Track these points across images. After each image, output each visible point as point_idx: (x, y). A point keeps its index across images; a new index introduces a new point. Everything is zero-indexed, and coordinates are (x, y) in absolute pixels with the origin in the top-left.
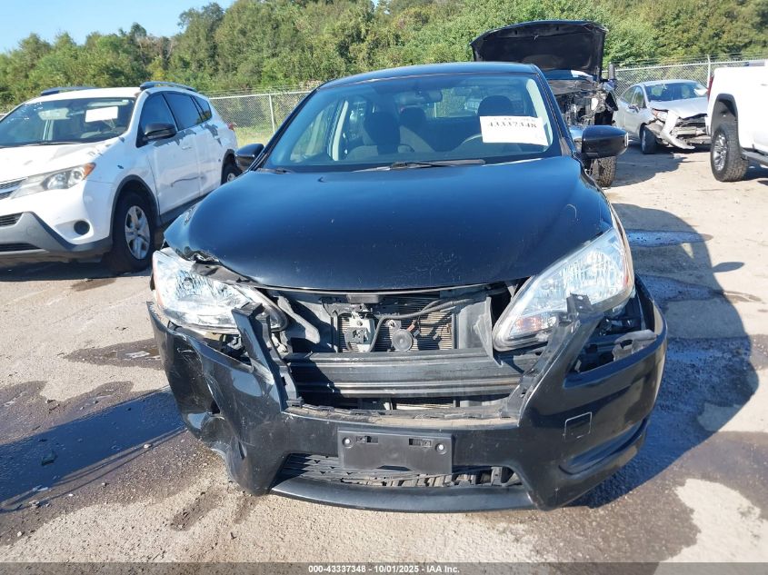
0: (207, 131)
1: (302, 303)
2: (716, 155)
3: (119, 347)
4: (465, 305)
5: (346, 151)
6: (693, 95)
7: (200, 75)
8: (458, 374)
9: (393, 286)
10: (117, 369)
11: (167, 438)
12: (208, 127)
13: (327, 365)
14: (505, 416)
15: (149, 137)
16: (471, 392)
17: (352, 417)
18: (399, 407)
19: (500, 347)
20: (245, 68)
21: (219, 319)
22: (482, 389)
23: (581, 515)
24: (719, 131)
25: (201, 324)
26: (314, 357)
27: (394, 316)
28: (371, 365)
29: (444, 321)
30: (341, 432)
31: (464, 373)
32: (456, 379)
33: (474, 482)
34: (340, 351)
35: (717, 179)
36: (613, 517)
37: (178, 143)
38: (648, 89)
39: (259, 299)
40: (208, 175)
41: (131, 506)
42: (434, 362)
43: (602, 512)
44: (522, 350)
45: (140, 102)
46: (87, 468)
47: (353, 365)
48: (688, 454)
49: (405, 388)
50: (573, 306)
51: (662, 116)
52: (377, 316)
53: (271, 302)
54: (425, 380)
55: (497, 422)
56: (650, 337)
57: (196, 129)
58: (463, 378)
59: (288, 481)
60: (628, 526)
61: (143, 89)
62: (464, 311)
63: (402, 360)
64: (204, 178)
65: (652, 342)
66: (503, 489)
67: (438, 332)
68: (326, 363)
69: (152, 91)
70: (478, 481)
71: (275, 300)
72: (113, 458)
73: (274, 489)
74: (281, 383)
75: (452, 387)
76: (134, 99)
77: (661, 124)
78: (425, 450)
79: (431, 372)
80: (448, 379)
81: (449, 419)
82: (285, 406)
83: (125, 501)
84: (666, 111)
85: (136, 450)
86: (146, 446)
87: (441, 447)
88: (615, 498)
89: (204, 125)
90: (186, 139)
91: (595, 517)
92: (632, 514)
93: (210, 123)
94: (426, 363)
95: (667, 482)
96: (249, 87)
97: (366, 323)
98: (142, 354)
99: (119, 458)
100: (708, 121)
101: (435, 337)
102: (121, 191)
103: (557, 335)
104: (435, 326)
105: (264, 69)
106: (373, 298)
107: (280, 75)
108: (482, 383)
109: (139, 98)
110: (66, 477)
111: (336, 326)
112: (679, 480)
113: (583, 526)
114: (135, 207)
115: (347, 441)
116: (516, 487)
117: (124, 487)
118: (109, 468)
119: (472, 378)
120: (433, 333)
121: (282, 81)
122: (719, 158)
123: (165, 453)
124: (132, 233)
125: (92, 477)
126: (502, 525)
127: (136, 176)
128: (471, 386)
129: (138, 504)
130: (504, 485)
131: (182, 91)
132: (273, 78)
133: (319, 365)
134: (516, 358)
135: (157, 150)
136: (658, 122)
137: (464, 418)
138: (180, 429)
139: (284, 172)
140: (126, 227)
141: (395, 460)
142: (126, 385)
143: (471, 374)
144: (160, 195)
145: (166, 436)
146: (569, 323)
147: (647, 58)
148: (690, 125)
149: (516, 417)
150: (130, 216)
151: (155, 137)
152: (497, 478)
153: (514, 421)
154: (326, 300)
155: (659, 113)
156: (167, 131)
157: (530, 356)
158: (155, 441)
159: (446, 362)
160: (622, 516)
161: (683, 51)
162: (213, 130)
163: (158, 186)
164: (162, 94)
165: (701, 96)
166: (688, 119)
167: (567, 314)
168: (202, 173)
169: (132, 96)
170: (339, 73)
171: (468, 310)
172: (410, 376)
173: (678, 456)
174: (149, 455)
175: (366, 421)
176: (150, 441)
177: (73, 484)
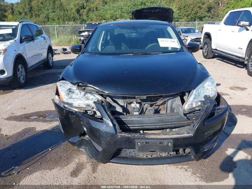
0: (42, 38)
1: (114, 99)
2: (204, 51)
3: (25, 115)
4: (171, 99)
5: (103, 47)
6: (194, 32)
7: (26, 17)
8: (169, 121)
9: (152, 93)
10: (27, 123)
11: (57, 146)
12: (42, 37)
13: (125, 119)
14: (188, 133)
15: (25, 40)
16: (173, 126)
17: (139, 136)
18: (145, 132)
19: (185, 112)
20: (42, 16)
21: (86, 105)
22: (176, 125)
23: (202, 162)
24: (205, 43)
25: (79, 107)
26: (121, 117)
27: (148, 103)
28: (141, 119)
29: (162, 104)
30: (137, 141)
31: (172, 120)
32: (168, 122)
33: (176, 154)
34: (126, 115)
35: (204, 58)
36: (211, 162)
37: (34, 42)
38: (181, 29)
39: (100, 98)
40: (43, 54)
41: (53, 170)
42: (162, 117)
43: (208, 160)
44: (190, 113)
45: (20, 27)
46: (30, 159)
47: (135, 119)
48: (225, 141)
49: (152, 126)
50: (206, 99)
51: (186, 38)
52: (142, 103)
53: (104, 99)
54: (158, 123)
55: (186, 135)
56: (225, 107)
57: (39, 37)
58: (170, 122)
59: (115, 158)
60: (217, 164)
61: (20, 22)
62: (170, 101)
63: (151, 117)
64: (42, 55)
65: (225, 109)
66: (184, 156)
67: (160, 107)
68: (125, 118)
69: (24, 23)
70: (177, 154)
71: (105, 98)
72: (39, 154)
73: (111, 161)
74: (114, 125)
75: (167, 125)
76: (18, 26)
77: (186, 40)
78: (165, 145)
79: (161, 120)
80: (166, 122)
81: (171, 135)
82: (116, 133)
83: (50, 169)
84: (188, 36)
85: (46, 151)
86: (50, 149)
87: (169, 144)
88: (210, 156)
89: (41, 36)
90: (36, 41)
91: (206, 162)
92: (216, 160)
93: (43, 35)
94: (159, 118)
95: (223, 150)
96: (44, 23)
97: (138, 105)
98: (35, 117)
99: (42, 154)
100: (202, 40)
101: (159, 109)
102: (16, 59)
103: (203, 108)
104: (159, 106)
105: (50, 17)
106: (145, 97)
107: (56, 19)
108: (177, 123)
109: (19, 26)
110: (23, 162)
111: (125, 106)
112: (225, 149)
113: (204, 165)
114: (20, 65)
115: (139, 144)
116: (188, 155)
117: (47, 164)
118: (39, 158)
119: (174, 122)
120: (158, 108)
121: (57, 21)
122: (205, 51)
123: (58, 152)
124: (20, 74)
125: (33, 162)
126: (180, 167)
127: (20, 54)
128: (173, 124)
129: (55, 169)
130: (185, 154)
131: (33, 24)
132: (54, 20)
133: (123, 119)
134: (187, 115)
135: (27, 44)
136: (185, 40)
137: (176, 134)
138: (60, 143)
139: (95, 55)
140: (18, 72)
141: (155, 149)
142: (34, 129)
143: (173, 121)
144: (28, 61)
145: (56, 146)
146: (206, 104)
147: (176, 19)
148: (194, 41)
149: (192, 133)
150: (19, 68)
151: (26, 40)
152: (182, 152)
153: (191, 135)
154: (124, 98)
155: (185, 37)
156: (31, 38)
157: (192, 114)
158: (53, 147)
159: (166, 117)
160: (214, 161)
161: (186, 18)
162: (44, 38)
163: (28, 57)
164: (27, 24)
165: (197, 32)
166: (194, 39)
167: (205, 101)
168: (41, 53)
169: (17, 25)
170: (77, 19)
171: (171, 100)
172: (154, 122)
173: (223, 142)
174: (53, 153)
175: (144, 137)
176: (51, 147)
177: (27, 165)
